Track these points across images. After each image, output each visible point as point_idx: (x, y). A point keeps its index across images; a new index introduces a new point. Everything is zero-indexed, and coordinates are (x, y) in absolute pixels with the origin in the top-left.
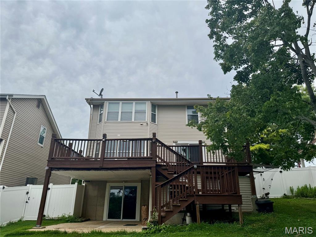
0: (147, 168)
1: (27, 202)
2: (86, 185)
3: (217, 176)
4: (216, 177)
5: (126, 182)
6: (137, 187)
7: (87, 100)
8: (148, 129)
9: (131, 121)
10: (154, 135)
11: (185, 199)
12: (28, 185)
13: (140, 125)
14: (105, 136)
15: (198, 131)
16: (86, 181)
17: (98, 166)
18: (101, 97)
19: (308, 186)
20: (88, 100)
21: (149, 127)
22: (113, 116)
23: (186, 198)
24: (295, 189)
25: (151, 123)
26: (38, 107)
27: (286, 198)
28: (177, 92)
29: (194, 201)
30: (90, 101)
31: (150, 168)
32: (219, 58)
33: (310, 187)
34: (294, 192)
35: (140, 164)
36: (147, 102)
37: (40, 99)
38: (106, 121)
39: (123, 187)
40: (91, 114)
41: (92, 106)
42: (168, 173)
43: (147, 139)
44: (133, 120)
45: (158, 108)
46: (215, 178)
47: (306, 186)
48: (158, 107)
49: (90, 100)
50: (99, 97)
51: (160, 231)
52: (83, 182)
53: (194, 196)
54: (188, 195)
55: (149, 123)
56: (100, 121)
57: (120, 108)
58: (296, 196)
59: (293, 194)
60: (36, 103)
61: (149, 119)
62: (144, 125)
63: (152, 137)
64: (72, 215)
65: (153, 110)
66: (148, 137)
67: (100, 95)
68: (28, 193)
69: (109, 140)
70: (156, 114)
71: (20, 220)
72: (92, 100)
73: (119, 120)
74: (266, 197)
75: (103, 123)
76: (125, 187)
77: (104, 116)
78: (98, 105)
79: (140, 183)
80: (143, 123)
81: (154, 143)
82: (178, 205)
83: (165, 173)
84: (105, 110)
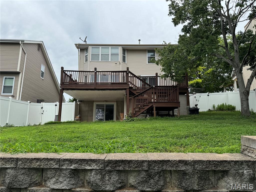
0: (123, 89)
1: (42, 114)
2: (79, 103)
3: (166, 95)
5: (106, 101)
6: (113, 105)
7: (76, 45)
8: (121, 67)
9: (108, 61)
10: (128, 68)
11: (147, 104)
12: (42, 103)
13: (115, 64)
14: (95, 69)
15: (156, 65)
16: (79, 101)
17: (93, 88)
18: (86, 43)
19: (225, 104)
20: (77, 45)
21: (121, 66)
22: (95, 57)
24: (216, 106)
25: (122, 62)
26: (39, 50)
27: (210, 111)
28: (140, 40)
29: (152, 105)
30: (78, 46)
31: (125, 89)
33: (226, 104)
34: (215, 108)
35: (119, 86)
36: (119, 47)
37: (39, 44)
38: (91, 60)
39: (104, 105)
40: (79, 56)
41: (79, 50)
42: (137, 92)
43: (123, 72)
44: (110, 60)
45: (127, 52)
46: (165, 96)
47: (223, 104)
49: (78, 45)
50: (84, 43)
51: (133, 120)
52: (78, 102)
53: (153, 103)
54: (149, 102)
55: (121, 63)
56: (86, 60)
57: (100, 51)
58: (216, 110)
59: (214, 109)
60: (36, 47)
61: (121, 60)
63: (126, 70)
65: (124, 53)
67: (85, 41)
68: (42, 108)
69: (98, 72)
70: (126, 56)
71: (40, 124)
72: (80, 45)
73: (100, 60)
74: (196, 107)
75: (89, 62)
76: (106, 105)
77: (89, 57)
78: (83, 49)
79: (116, 103)
80: (117, 63)
81: (128, 74)
82: (143, 107)
83: (135, 92)
84: (89, 53)
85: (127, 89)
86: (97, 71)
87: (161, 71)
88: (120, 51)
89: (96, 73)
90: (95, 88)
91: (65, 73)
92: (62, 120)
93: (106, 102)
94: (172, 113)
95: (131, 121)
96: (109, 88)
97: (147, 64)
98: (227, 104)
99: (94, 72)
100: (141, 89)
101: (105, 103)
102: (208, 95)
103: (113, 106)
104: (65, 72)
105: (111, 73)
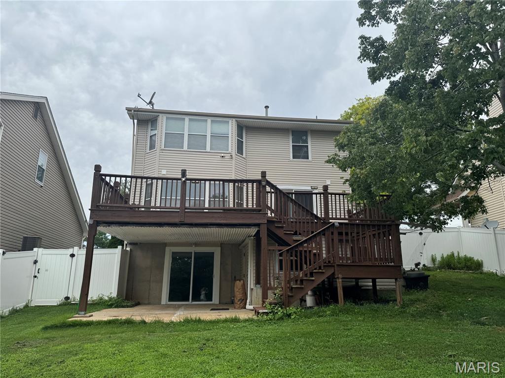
0: (252, 226)
1: (35, 277)
2: (130, 249)
3: (350, 237)
4: (348, 240)
6: (213, 253)
7: (128, 111)
8: (233, 164)
9: (205, 151)
10: (264, 174)
11: (320, 271)
12: (35, 249)
13: (219, 157)
14: (184, 173)
16: (130, 244)
17: (177, 220)
18: (151, 106)
19: (456, 255)
20: (131, 111)
21: (234, 162)
22: (173, 140)
23: (322, 269)
24: (439, 259)
25: (236, 155)
26: (35, 116)
27: (426, 270)
28: (267, 107)
29: (334, 274)
30: (133, 113)
31: (258, 225)
32: (365, 58)
33: (458, 254)
34: (437, 263)
35: (243, 218)
36: (230, 120)
37: (37, 102)
38: (163, 147)
39: (192, 252)
40: (134, 135)
41: (136, 121)
42: (285, 233)
44: (208, 149)
45: (246, 131)
47: (453, 255)
48: (246, 130)
49: (134, 111)
50: (149, 107)
51: (289, 316)
52: (126, 245)
53: (334, 266)
54: (325, 264)
55: (233, 155)
56: (152, 147)
57: (187, 127)
58: (439, 268)
59: (435, 265)
60: (31, 110)
61: (234, 148)
62: (226, 157)
64: (116, 296)
65: (240, 135)
66: (233, 178)
67: (151, 103)
68: (36, 262)
69: (191, 180)
70: (244, 140)
72: (138, 111)
73: (185, 148)
74: (416, 269)
75: (158, 151)
76: (195, 253)
77: (159, 141)
78: (146, 121)
79: (220, 248)
80: (225, 155)
81: (264, 187)
82: (311, 278)
83: (280, 233)
84: (160, 129)
85: (262, 226)
86: (187, 177)
88: (231, 129)
89: (184, 183)
90: (183, 220)
91: (103, 180)
93: (196, 246)
94: (370, 285)
95: (281, 319)
96: (218, 221)
97: (291, 161)
98: (462, 255)
99: (180, 179)
102: (421, 234)
104: (104, 177)
105: (221, 182)
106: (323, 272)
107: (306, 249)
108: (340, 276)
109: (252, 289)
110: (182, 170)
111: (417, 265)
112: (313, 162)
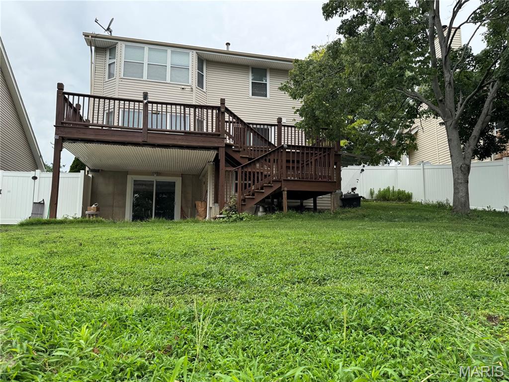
2: (92, 176)
5: (158, 174)
6: (175, 182)
7: (85, 36)
8: (194, 97)
9: (165, 82)
10: (223, 101)
11: (270, 185)
13: (180, 89)
16: (92, 170)
17: (140, 140)
18: (110, 33)
19: (391, 189)
20: (88, 36)
21: (194, 95)
22: (132, 69)
23: (271, 183)
24: (376, 192)
25: (196, 88)
30: (92, 40)
33: (393, 189)
34: (374, 196)
36: (191, 52)
38: (122, 76)
39: (153, 181)
40: (92, 63)
41: (93, 48)
42: (241, 157)
44: (168, 81)
45: (206, 65)
47: (389, 189)
48: (207, 63)
49: (92, 37)
50: (107, 34)
51: (242, 219)
52: (88, 171)
53: (281, 181)
54: (274, 180)
56: (111, 75)
57: (146, 56)
58: (375, 200)
59: (372, 197)
61: (194, 81)
65: (200, 68)
67: (108, 29)
70: (204, 74)
72: (95, 37)
73: (145, 78)
74: (352, 193)
75: (117, 80)
76: (156, 182)
77: (118, 68)
78: (103, 48)
79: (181, 178)
80: (185, 87)
81: (223, 113)
82: (261, 191)
83: (237, 157)
84: (119, 58)
85: (221, 150)
86: (149, 100)
87: (294, 113)
88: (191, 60)
89: (146, 105)
90: (146, 140)
91: (66, 100)
92: (59, 217)
93: (157, 176)
94: (312, 204)
95: (235, 221)
96: (180, 143)
97: (250, 98)
98: (396, 189)
99: (142, 102)
100: (251, 150)
101: (154, 179)
102: (363, 170)
103: (173, 185)
104: (67, 96)
105: (182, 108)
106: (271, 186)
107: (258, 171)
108: (286, 189)
109: (211, 207)
110: (144, 93)
111: (353, 189)
112: (271, 100)
